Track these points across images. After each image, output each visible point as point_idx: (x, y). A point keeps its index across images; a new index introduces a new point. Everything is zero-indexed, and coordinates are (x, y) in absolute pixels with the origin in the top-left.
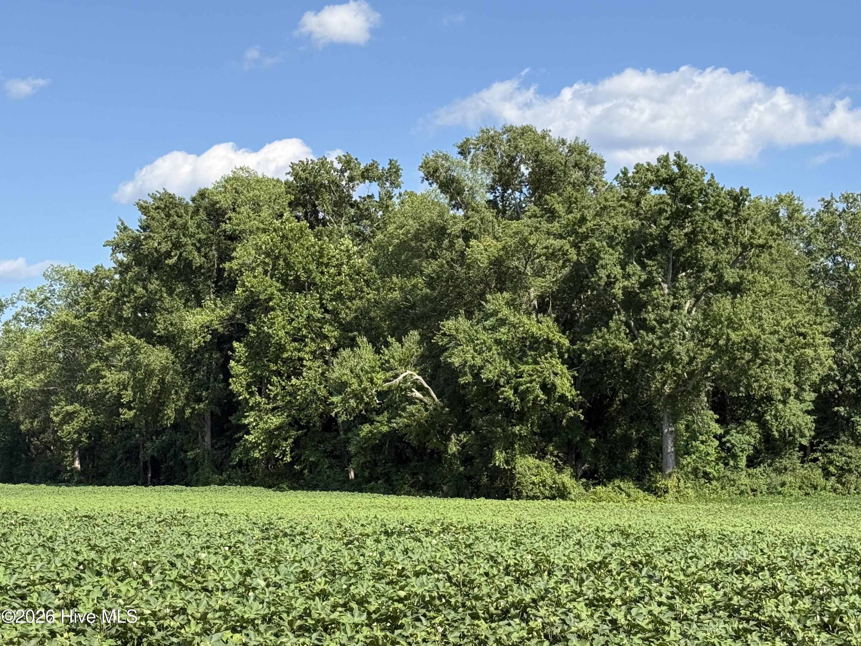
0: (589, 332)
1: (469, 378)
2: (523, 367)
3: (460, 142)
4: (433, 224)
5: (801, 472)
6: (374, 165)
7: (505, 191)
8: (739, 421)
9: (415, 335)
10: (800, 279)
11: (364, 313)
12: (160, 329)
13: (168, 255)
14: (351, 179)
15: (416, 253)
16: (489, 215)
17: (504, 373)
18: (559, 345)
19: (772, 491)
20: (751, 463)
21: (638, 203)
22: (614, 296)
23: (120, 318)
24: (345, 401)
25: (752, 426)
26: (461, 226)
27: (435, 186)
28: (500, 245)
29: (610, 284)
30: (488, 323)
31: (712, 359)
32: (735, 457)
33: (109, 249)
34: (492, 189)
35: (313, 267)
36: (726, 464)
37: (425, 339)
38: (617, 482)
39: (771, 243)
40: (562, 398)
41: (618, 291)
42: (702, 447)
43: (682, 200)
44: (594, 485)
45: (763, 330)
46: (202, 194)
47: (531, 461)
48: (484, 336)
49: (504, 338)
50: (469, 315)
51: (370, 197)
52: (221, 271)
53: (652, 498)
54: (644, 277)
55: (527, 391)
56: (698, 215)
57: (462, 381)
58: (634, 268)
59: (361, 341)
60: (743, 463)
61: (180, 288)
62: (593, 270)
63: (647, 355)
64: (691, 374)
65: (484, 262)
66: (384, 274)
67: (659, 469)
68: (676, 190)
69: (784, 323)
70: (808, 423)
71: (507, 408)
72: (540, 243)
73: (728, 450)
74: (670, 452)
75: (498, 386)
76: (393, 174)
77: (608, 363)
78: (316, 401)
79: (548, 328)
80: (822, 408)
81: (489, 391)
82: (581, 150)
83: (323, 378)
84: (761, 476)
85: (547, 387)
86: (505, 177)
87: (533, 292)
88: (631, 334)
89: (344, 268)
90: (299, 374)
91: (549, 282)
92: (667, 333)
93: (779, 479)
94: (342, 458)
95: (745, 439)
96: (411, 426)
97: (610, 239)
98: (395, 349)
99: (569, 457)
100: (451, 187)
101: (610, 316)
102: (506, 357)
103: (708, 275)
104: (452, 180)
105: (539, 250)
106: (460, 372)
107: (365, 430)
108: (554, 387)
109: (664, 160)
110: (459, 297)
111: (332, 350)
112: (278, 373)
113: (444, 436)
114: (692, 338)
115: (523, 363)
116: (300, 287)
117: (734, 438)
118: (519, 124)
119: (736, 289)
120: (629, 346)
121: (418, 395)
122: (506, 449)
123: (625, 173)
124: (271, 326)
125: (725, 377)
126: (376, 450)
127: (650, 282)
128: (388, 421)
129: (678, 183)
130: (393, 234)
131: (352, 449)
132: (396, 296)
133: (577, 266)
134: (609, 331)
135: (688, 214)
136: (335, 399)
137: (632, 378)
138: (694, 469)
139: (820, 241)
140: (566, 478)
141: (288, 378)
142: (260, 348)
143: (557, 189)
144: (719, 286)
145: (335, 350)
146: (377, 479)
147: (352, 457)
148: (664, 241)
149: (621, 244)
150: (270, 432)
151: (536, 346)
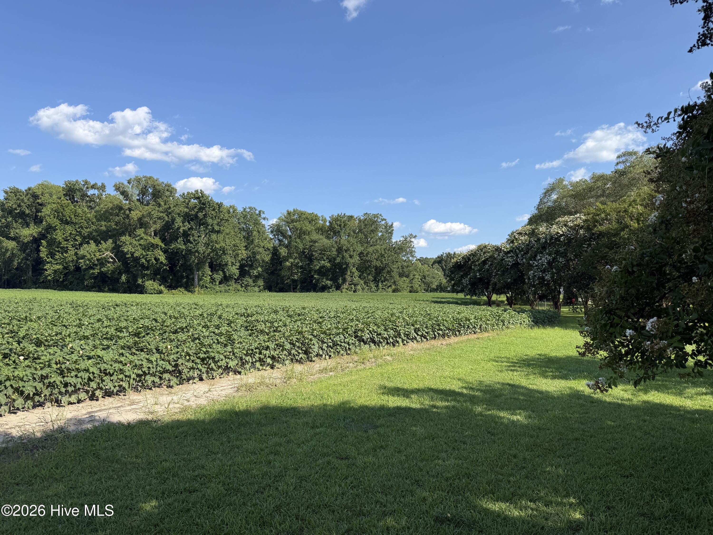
0: (171, 243)
1: (130, 256)
2: (148, 253)
3: (128, 179)
4: (118, 205)
5: (234, 286)
6: (96, 184)
7: (143, 196)
8: (217, 271)
9: (110, 241)
10: (236, 229)
11: (91, 233)
12: (12, 235)
13: (16, 209)
14: (87, 188)
15: (111, 214)
16: (138, 204)
17: (142, 254)
18: (161, 246)
19: (226, 291)
20: (220, 283)
21: (188, 204)
22: (180, 232)
24: (85, 262)
25: (221, 273)
26: (128, 207)
27: (119, 193)
28: (141, 214)
29: (179, 228)
30: (137, 239)
31: (211, 252)
32: (215, 281)
34: (139, 195)
35: (73, 216)
36: (212, 284)
37: (115, 242)
38: (179, 289)
39: (229, 219)
40: (162, 263)
41: (181, 230)
42: (205, 278)
43: (202, 204)
44: (171, 290)
45: (226, 245)
46: (30, 189)
47: (151, 282)
48: (135, 242)
49: (142, 243)
50: (130, 236)
51: (94, 194)
52: (37, 216)
53: (190, 293)
54: (190, 227)
55: (150, 260)
56: (207, 209)
57: (127, 256)
58: (186, 223)
59: (92, 242)
60: (218, 283)
61: (20, 221)
62: (173, 223)
63: (190, 250)
64: (204, 257)
65: (136, 219)
66: (98, 220)
67: (193, 285)
68: (201, 201)
69: (232, 243)
70: (237, 272)
71: (143, 265)
72: (155, 214)
73: (213, 279)
74: (196, 280)
75: (140, 258)
76: (103, 187)
77: (177, 252)
78: (72, 261)
79: (157, 241)
80: (242, 268)
81: (137, 259)
82: (169, 186)
83: (76, 254)
84: (223, 287)
85: (156, 259)
86: (143, 192)
87: (152, 229)
88: (185, 244)
89: (84, 218)
90: (66, 252)
91: (158, 226)
92: (196, 244)
93: (228, 288)
94: (82, 280)
95: (218, 277)
96: (109, 270)
97: (179, 214)
98: (104, 245)
99: (163, 281)
100: (124, 193)
101: (178, 239)
102: (143, 249)
103: (210, 227)
104: (125, 191)
105: (155, 216)
106: (127, 253)
107: (92, 271)
108: (159, 259)
109: (197, 191)
110: (127, 229)
111: (80, 245)
112: (59, 252)
113: (120, 274)
114: (204, 246)
115: (149, 251)
116: (67, 223)
117: (215, 276)
118: (148, 175)
119: (218, 232)
120: (184, 247)
121: (111, 260)
122: (142, 278)
123: (184, 194)
124: (56, 235)
125: (214, 258)
126: (95, 278)
127: (191, 229)
128: (100, 269)
129: (201, 199)
130: (103, 207)
131: (86, 277)
132: (103, 228)
133: (168, 222)
134: (178, 243)
135: (204, 209)
136: (81, 261)
137: (184, 257)
138: (203, 285)
139: (242, 220)
140: (162, 288)
141: (62, 253)
142: (52, 243)
143: (161, 197)
144: (213, 231)
145: (81, 245)
146: (95, 287)
147: (86, 280)
148: (196, 216)
149: (182, 216)
150: (55, 271)
151: (153, 246)
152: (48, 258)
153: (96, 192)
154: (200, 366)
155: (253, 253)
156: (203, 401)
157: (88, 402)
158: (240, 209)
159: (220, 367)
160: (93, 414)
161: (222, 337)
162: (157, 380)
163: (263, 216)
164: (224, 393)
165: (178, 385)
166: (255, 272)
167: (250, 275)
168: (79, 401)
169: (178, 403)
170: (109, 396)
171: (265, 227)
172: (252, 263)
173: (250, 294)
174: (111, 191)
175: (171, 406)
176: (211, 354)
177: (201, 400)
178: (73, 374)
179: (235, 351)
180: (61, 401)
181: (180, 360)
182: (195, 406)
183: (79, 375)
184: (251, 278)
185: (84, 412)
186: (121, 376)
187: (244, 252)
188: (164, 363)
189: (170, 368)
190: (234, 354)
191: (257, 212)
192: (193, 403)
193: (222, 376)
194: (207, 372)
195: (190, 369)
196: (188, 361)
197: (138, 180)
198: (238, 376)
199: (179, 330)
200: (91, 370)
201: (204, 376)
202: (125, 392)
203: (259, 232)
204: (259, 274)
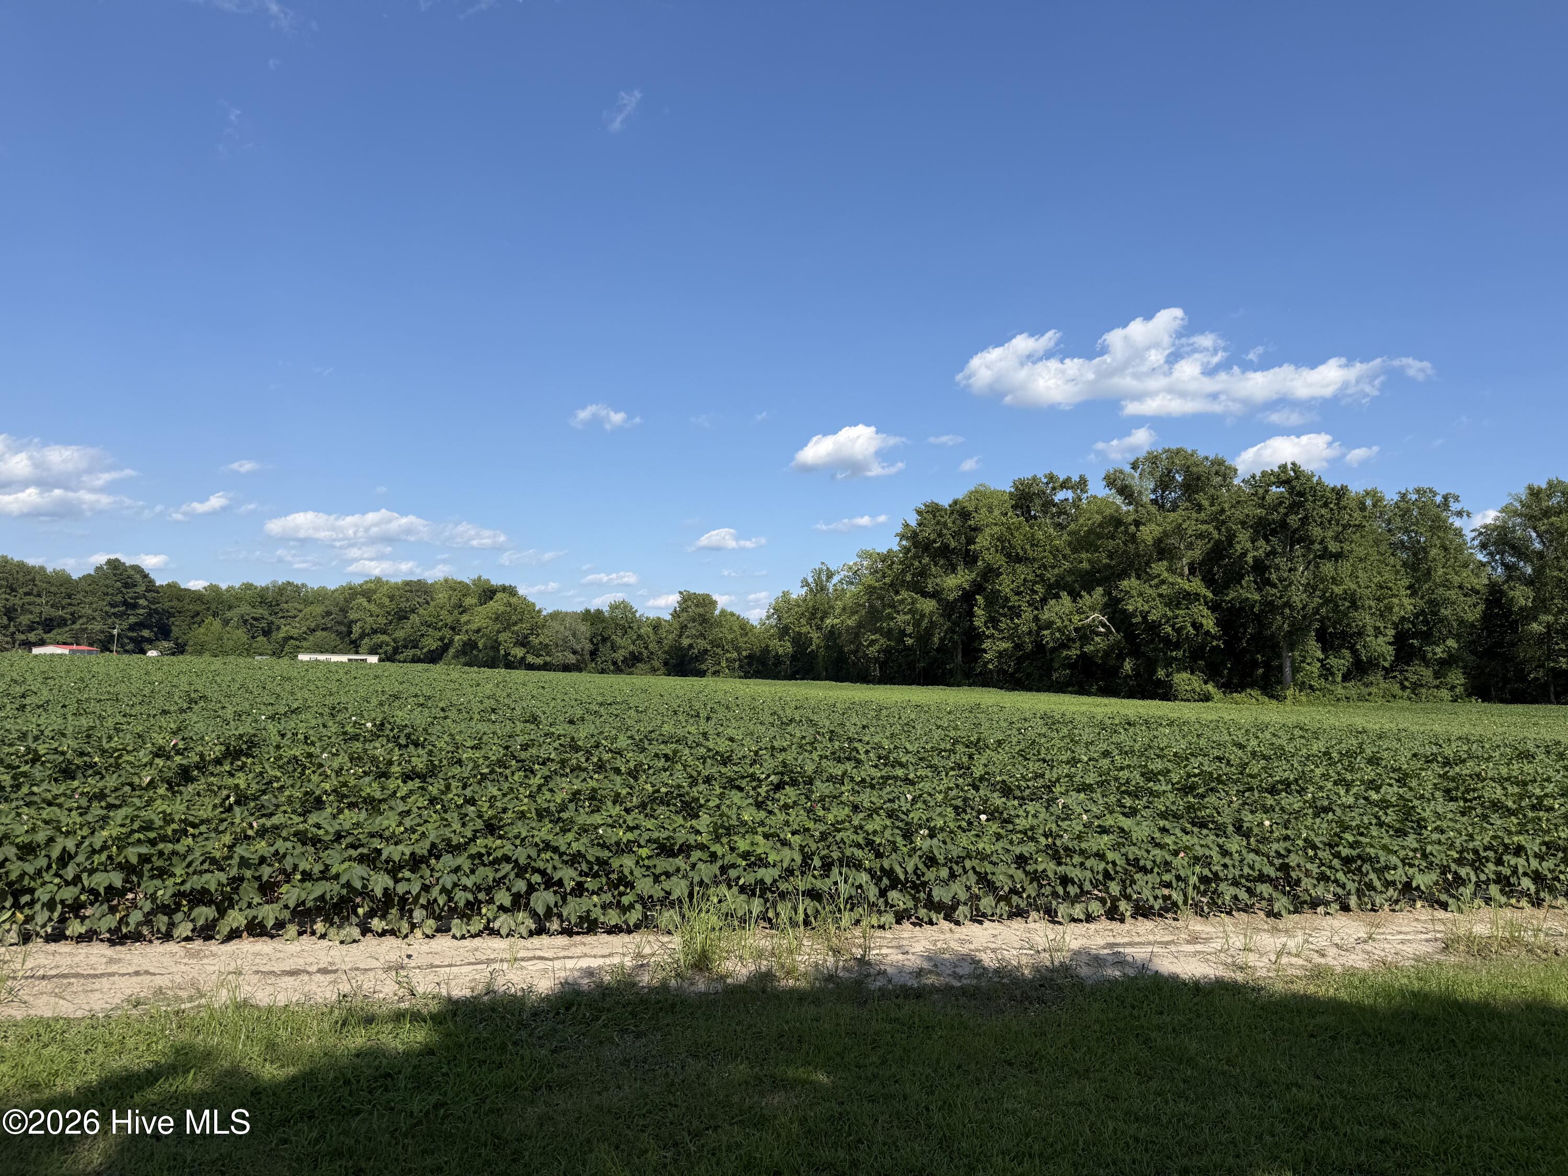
0: (1228, 587)
1: (1139, 619)
2: (1177, 612)
3: (1132, 461)
4: (1112, 517)
5: (1383, 685)
6: (1068, 479)
7: (1163, 492)
8: (1337, 651)
9: (1100, 590)
10: (1383, 548)
11: (1061, 577)
12: (930, 588)
13: (935, 541)
14: (1054, 489)
15: (1100, 536)
16: (1153, 509)
17: (1165, 615)
18: (1205, 597)
19: (1361, 698)
20: (1346, 678)
21: (1264, 498)
22: (1246, 562)
23: (904, 581)
24: (1052, 634)
25: (1346, 653)
26: (1133, 517)
27: (1113, 491)
28: (1161, 529)
29: (1244, 554)
30: (1153, 583)
31: (1321, 605)
32: (1332, 674)
33: (898, 538)
34: (1154, 491)
35: (1028, 547)
36: (1327, 679)
37: (1108, 593)
38: (1248, 690)
39: (1364, 523)
40: (1207, 633)
41: (1249, 559)
42: (1308, 667)
43: (1297, 495)
44: (1231, 692)
45: (1360, 587)
46: (956, 502)
47: (1185, 675)
48: (1150, 591)
49: (1165, 593)
50: (1138, 577)
51: (1067, 500)
52: (968, 551)
53: (1274, 702)
54: (1269, 549)
55: (1182, 628)
56: (1309, 505)
57: (1134, 621)
58: (1261, 542)
59: (1064, 594)
60: (1339, 679)
61: (942, 562)
62: (1231, 545)
63: (1271, 603)
64: (1304, 617)
65: (1150, 541)
66: (1075, 550)
67: (1280, 682)
68: (1293, 488)
69: (1375, 580)
70: (1390, 651)
71: (1166, 640)
72: (1191, 527)
73: (1328, 670)
74: (1288, 670)
75: (1160, 625)
76: (1082, 483)
77: (1242, 609)
78: (1030, 633)
79: (1196, 585)
80: (1400, 640)
81: (1153, 628)
82: (1220, 463)
83: (1036, 619)
84: (1353, 688)
85: (1196, 626)
86: (1164, 483)
87: (1185, 561)
88: (1259, 589)
89: (1048, 547)
90: (1019, 616)
91: (1197, 554)
92: (1286, 588)
93: (1367, 690)
94: (1049, 671)
95: (1341, 662)
96: (1098, 651)
97: (1243, 523)
98: (1087, 600)
99: (1212, 673)
100: (1125, 491)
101: (1242, 577)
102: (1166, 605)
103: (1317, 546)
104: (1126, 486)
105: (1190, 532)
106: (1133, 615)
107: (1065, 653)
108: (1201, 625)
109: (1283, 467)
110: (1131, 565)
111: (1042, 600)
112: (1005, 615)
113: (1121, 658)
114: (1305, 591)
115: (1179, 609)
116: (1019, 560)
117: (1333, 661)
118: (1174, 447)
119: (1338, 556)
120: (1257, 597)
121: (1102, 630)
122: (1166, 667)
123: (1254, 477)
124: (1000, 585)
125: (1329, 619)
126: (1072, 666)
127: (1273, 553)
128: (1081, 647)
129: (1294, 483)
130: (1083, 524)
131: (1056, 665)
132: (1085, 565)
133: (1218, 543)
134: (1242, 587)
135: (1300, 505)
136: (1045, 632)
137: (1259, 619)
138: (1303, 683)
139: (1398, 522)
140: (1210, 687)
141: (1012, 619)
142: (993, 599)
143: (1203, 490)
144: (1326, 555)
145: (1044, 601)
146: (1073, 685)
147: (1056, 670)
148: (1284, 524)
149: (1251, 527)
150: (1000, 653)
151: (1188, 598)
152: (988, 628)
153: (1069, 494)
154: (1340, 876)
155: (1431, 602)
156: (1357, 961)
157: (1104, 924)
158: (1391, 496)
159: (1388, 884)
160: (1121, 950)
161: (1389, 812)
162: (1243, 895)
163: (1455, 507)
164: (1409, 950)
165: (1290, 912)
166: (1438, 650)
167: (1424, 659)
168: (1089, 918)
169: (1297, 956)
170: (1145, 916)
171: (1461, 536)
172: (1430, 629)
173: (1429, 705)
174: (1098, 489)
175: (1284, 960)
176: (1368, 850)
177: (1353, 956)
178: (1077, 859)
179: (1429, 848)
180: (1056, 912)
181: (1292, 856)
182: (1339, 969)
183: (1088, 863)
184: (1427, 666)
185: (1102, 942)
186: (1167, 877)
187: (1406, 601)
188: (1257, 858)
189: (1271, 871)
190: (1425, 856)
191: (1438, 499)
192: (1334, 960)
193: (1397, 907)
194: (1360, 894)
195: (1318, 880)
196: (1311, 860)
197: (1153, 459)
198: (1440, 914)
199: (1280, 787)
200: (1110, 856)
201: (1353, 901)
202: (1176, 913)
203: (1446, 549)
204: (1451, 656)
